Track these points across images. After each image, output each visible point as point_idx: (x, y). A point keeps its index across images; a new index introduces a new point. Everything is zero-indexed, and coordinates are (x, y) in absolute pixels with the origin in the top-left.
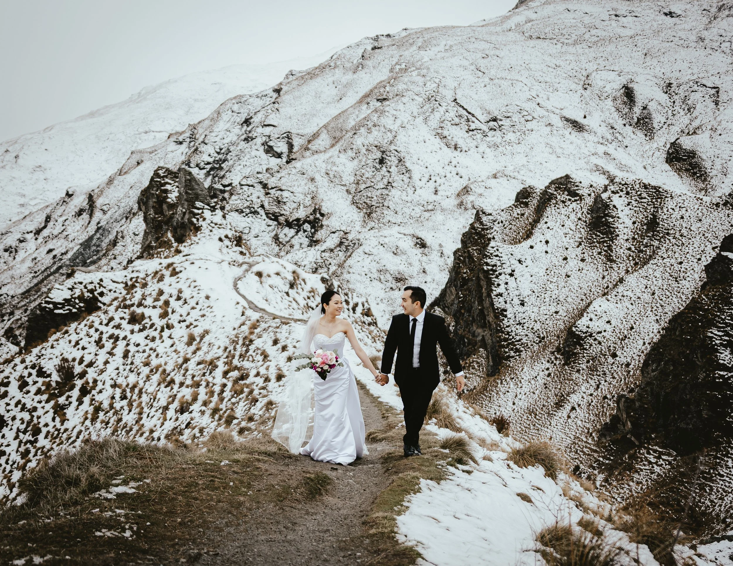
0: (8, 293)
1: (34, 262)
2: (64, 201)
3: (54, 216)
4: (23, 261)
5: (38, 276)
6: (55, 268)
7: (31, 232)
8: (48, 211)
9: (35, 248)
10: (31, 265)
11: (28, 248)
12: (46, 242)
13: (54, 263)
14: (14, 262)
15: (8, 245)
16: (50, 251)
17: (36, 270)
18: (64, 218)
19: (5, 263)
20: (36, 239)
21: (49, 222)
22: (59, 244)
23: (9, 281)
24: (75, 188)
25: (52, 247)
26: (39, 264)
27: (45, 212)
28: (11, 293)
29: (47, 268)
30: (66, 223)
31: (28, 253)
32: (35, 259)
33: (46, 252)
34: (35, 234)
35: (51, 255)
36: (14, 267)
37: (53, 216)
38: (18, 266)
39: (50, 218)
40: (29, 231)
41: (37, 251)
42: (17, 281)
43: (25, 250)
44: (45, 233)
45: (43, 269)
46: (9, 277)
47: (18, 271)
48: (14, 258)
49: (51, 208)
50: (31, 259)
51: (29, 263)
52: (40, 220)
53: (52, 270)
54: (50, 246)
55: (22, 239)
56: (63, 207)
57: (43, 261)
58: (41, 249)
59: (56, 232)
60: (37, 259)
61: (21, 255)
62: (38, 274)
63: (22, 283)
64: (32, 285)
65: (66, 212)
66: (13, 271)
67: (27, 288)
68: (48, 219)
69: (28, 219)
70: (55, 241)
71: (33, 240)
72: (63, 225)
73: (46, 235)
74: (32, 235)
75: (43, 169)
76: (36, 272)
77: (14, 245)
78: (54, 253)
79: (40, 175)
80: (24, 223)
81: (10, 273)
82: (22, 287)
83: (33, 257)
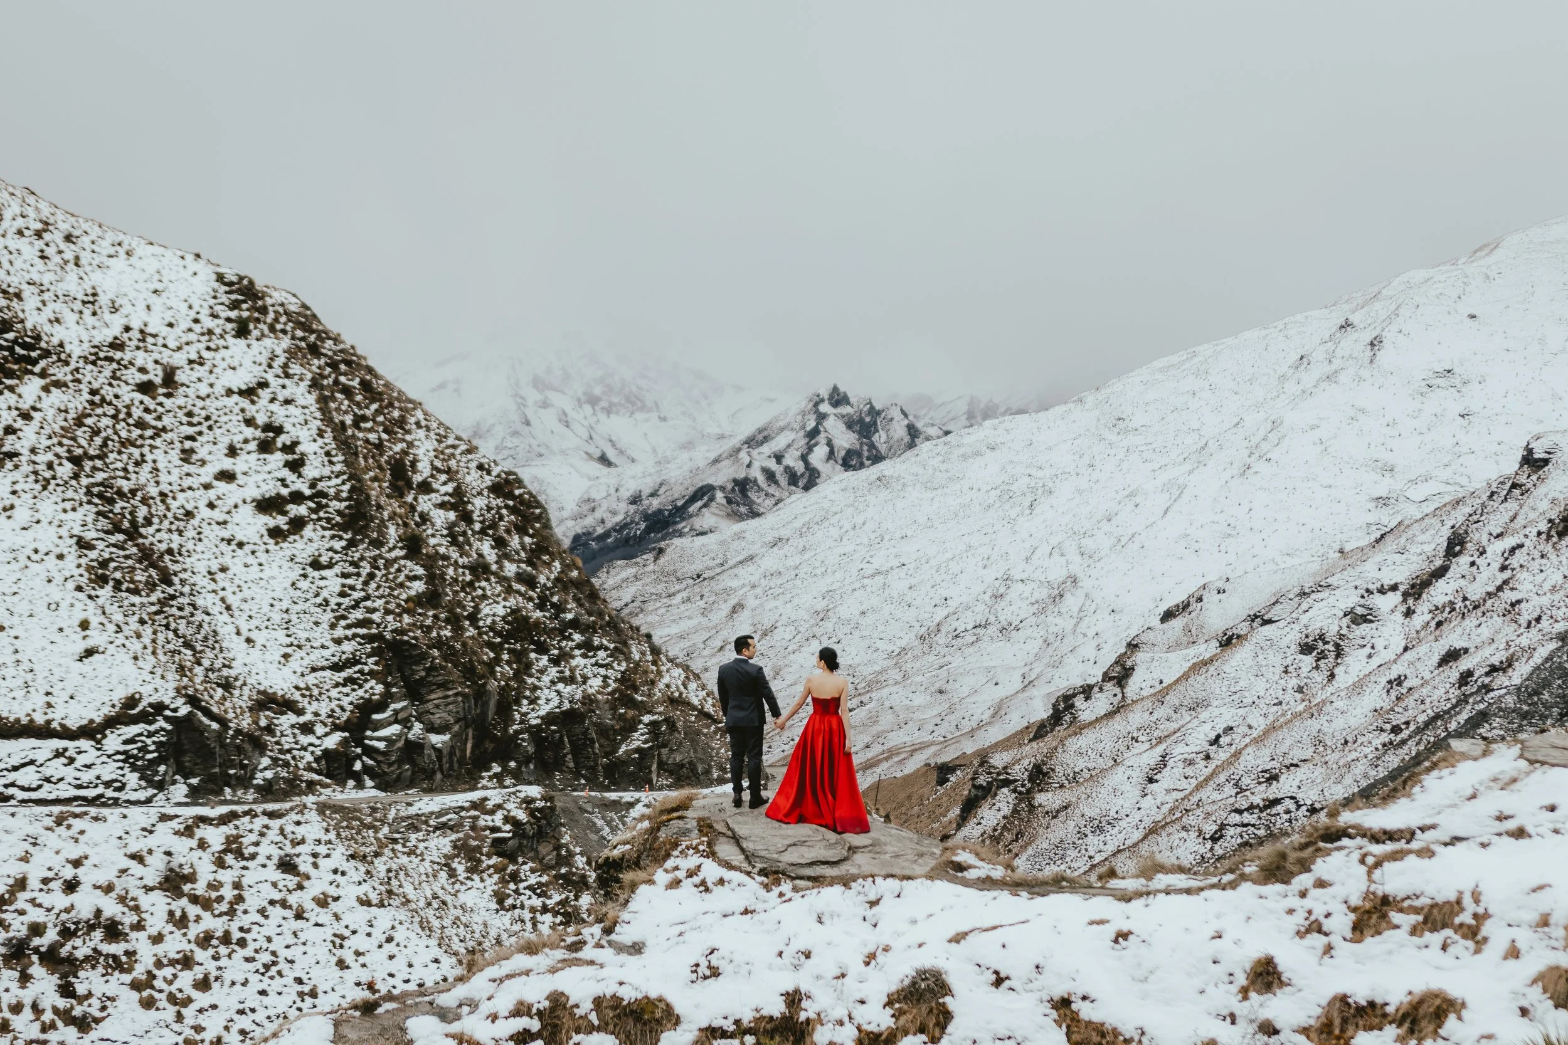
0: (1299, 796)
1: (1393, 694)
2: (1514, 486)
3: (1480, 536)
4: (1358, 687)
5: (1404, 742)
6: (1463, 717)
7: (1394, 588)
8: (1458, 516)
9: (1403, 644)
10: (1385, 702)
11: (1379, 644)
12: (1439, 624)
13: (1463, 700)
14: (1330, 689)
15: (1314, 630)
16: (1451, 656)
17: (1399, 720)
18: (1509, 542)
19: (1300, 690)
20: (1409, 613)
21: (1456, 555)
22: (1485, 632)
23: (1308, 754)
24: (1557, 438)
25: (1458, 645)
26: (1410, 701)
27: (1449, 524)
28: (1309, 796)
29: (1437, 717)
30: (1514, 562)
31: (1375, 661)
32: (1399, 681)
33: (1435, 659)
34: (1406, 595)
35: (1453, 672)
36: (1328, 708)
37: (1475, 536)
38: (1339, 704)
39: (1462, 543)
40: (1387, 582)
41: (1408, 656)
42: (1332, 758)
43: (1368, 650)
44: (1441, 592)
45: (1422, 718)
46: (1306, 740)
47: (1339, 723)
48: (1332, 676)
49: (1468, 510)
50: (1383, 681)
51: (1375, 697)
52: (1428, 549)
53: (1453, 726)
54: (1453, 639)
55: (1360, 611)
56: (1512, 506)
57: (1425, 691)
58: (1422, 649)
59: (1476, 592)
60: (1407, 684)
61: (1355, 665)
62: (1404, 735)
63: (1348, 766)
64: (1382, 773)
65: (1520, 521)
66: (1323, 719)
67: (1364, 783)
68: (1456, 545)
69: (1390, 544)
70: (1470, 622)
71: (1399, 617)
72: (1503, 568)
73: (1440, 600)
74: (1395, 598)
75: (1457, 382)
76: (1396, 730)
77: (1332, 631)
78: (1464, 664)
79: (1447, 402)
80: (1377, 558)
81: (1313, 725)
82: (1348, 780)
83: (1394, 676)
